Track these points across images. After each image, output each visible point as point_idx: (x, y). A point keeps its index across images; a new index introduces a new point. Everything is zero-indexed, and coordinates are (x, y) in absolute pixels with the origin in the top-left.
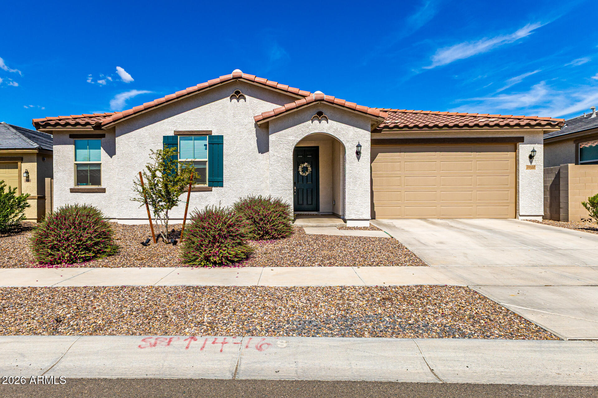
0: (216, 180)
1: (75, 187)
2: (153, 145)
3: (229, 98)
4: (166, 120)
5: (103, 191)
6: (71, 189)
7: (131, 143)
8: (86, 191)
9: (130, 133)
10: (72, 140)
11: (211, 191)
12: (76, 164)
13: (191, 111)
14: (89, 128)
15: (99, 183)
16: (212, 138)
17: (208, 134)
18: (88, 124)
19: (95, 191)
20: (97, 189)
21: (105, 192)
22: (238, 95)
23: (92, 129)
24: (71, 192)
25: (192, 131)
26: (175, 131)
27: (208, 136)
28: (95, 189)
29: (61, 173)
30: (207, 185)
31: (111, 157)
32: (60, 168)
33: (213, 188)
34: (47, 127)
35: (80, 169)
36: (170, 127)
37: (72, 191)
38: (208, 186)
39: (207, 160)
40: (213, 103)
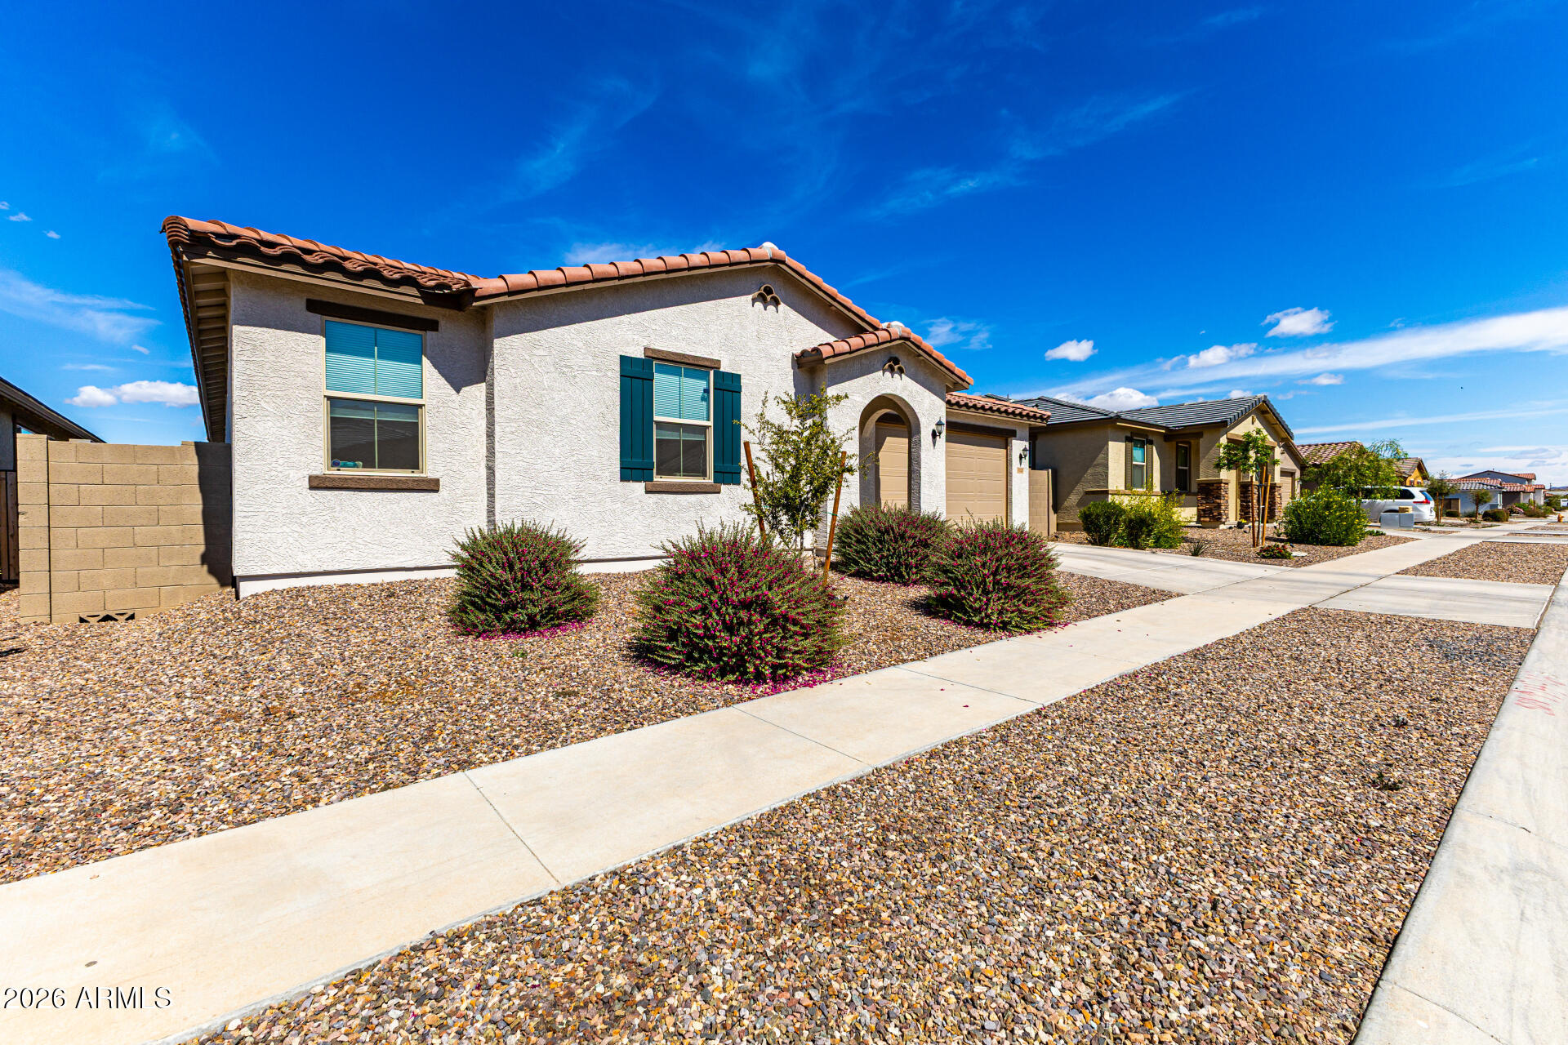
0: (728, 470)
1: (327, 472)
2: (595, 373)
3: (750, 297)
4: (625, 318)
5: (432, 486)
6: (311, 478)
7: (536, 359)
8: (372, 486)
9: (536, 333)
10: (316, 319)
11: (719, 493)
12: (329, 398)
13: (680, 307)
14: (409, 296)
15: (414, 463)
16: (721, 377)
17: (714, 365)
18: (409, 281)
19: (404, 486)
20: (414, 481)
21: (437, 491)
22: (766, 297)
23: (420, 301)
24: (312, 488)
25: (684, 356)
26: (646, 349)
27: (712, 372)
28: (406, 480)
29: (270, 424)
30: (710, 480)
31: (458, 392)
32: (264, 405)
33: (723, 487)
34: (239, 259)
35: (342, 414)
36: (636, 337)
37: (318, 484)
38: (712, 481)
39: (711, 423)
40: (722, 301)
